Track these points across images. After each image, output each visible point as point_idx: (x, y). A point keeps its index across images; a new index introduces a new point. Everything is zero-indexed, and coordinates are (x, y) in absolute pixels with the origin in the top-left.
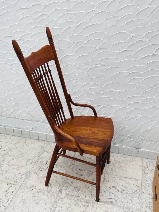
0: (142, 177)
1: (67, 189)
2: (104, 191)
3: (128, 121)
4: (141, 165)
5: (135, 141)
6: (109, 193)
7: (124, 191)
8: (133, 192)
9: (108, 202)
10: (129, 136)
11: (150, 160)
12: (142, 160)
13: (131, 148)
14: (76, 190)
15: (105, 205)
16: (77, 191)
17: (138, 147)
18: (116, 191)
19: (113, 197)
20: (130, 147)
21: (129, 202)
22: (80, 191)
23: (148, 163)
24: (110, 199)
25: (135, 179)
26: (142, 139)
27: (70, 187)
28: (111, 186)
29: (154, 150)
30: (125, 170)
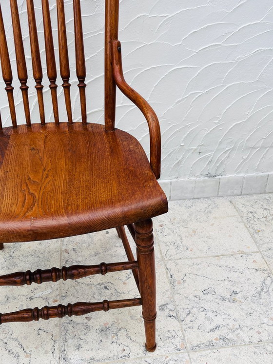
0: (256, 243)
1: (81, 342)
2: (187, 311)
3: (191, 106)
4: (236, 214)
5: (209, 160)
6: (203, 314)
7: (236, 293)
8: (259, 289)
9: (214, 341)
10: (195, 148)
11: (248, 196)
12: (231, 202)
13: (202, 179)
14: (110, 337)
15: (212, 354)
16: (114, 340)
17: (219, 173)
18: (217, 300)
19: (218, 321)
20: (198, 176)
21: (265, 320)
22: (122, 335)
23: (248, 204)
24: (213, 330)
25: (242, 252)
26: (228, 148)
27: (89, 334)
28: (196, 290)
29: (257, 170)
30: (208, 237)
